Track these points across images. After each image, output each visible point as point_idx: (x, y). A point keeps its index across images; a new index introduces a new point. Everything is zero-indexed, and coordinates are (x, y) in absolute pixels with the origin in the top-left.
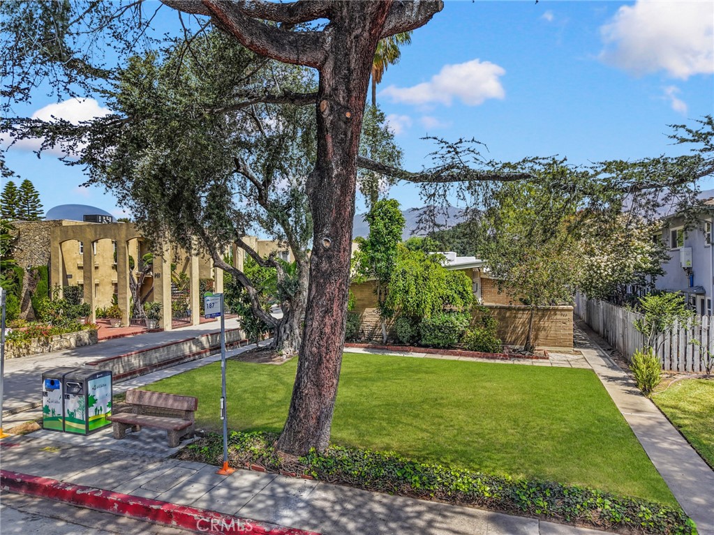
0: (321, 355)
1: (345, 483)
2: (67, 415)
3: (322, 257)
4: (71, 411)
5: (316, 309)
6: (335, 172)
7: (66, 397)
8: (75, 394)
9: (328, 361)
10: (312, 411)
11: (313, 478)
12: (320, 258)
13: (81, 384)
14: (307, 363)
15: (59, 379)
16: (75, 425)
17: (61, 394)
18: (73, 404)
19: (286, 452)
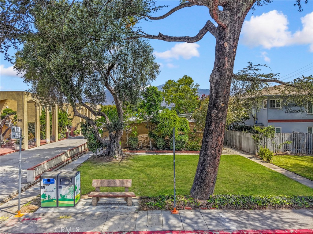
0: (216, 154)
1: (230, 208)
2: (60, 197)
3: (219, 110)
4: (63, 194)
5: (214, 134)
6: (227, 74)
7: (58, 187)
8: (66, 185)
9: (219, 157)
10: (211, 179)
11: (216, 208)
12: (219, 111)
13: (71, 179)
14: (209, 158)
15: (54, 178)
16: (66, 202)
17: (56, 186)
18: (64, 191)
19: (199, 199)
